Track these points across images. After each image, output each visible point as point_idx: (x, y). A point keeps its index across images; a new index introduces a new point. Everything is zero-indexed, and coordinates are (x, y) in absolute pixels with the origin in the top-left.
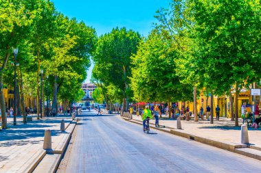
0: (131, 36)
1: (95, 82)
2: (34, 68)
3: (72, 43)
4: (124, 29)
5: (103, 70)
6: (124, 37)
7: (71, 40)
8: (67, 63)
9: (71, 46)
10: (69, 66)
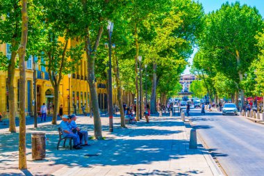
0: (246, 12)
1: (196, 72)
2: (130, 54)
3: (176, 22)
4: (238, 4)
5: (211, 57)
6: (238, 14)
7: (176, 17)
8: (171, 47)
9: (176, 26)
10: (174, 51)
